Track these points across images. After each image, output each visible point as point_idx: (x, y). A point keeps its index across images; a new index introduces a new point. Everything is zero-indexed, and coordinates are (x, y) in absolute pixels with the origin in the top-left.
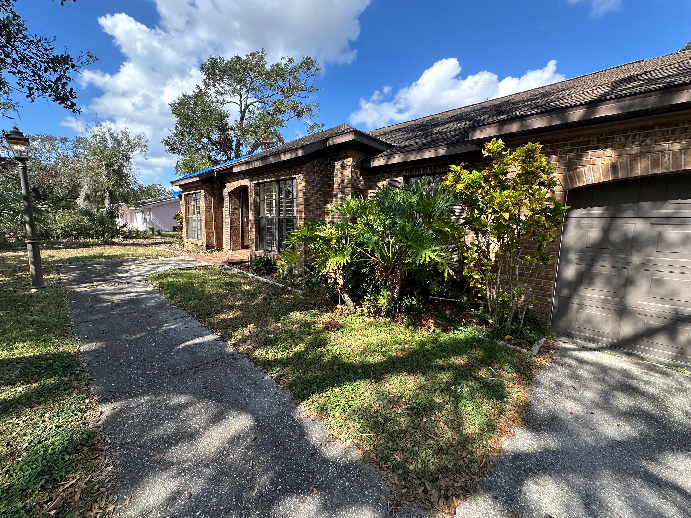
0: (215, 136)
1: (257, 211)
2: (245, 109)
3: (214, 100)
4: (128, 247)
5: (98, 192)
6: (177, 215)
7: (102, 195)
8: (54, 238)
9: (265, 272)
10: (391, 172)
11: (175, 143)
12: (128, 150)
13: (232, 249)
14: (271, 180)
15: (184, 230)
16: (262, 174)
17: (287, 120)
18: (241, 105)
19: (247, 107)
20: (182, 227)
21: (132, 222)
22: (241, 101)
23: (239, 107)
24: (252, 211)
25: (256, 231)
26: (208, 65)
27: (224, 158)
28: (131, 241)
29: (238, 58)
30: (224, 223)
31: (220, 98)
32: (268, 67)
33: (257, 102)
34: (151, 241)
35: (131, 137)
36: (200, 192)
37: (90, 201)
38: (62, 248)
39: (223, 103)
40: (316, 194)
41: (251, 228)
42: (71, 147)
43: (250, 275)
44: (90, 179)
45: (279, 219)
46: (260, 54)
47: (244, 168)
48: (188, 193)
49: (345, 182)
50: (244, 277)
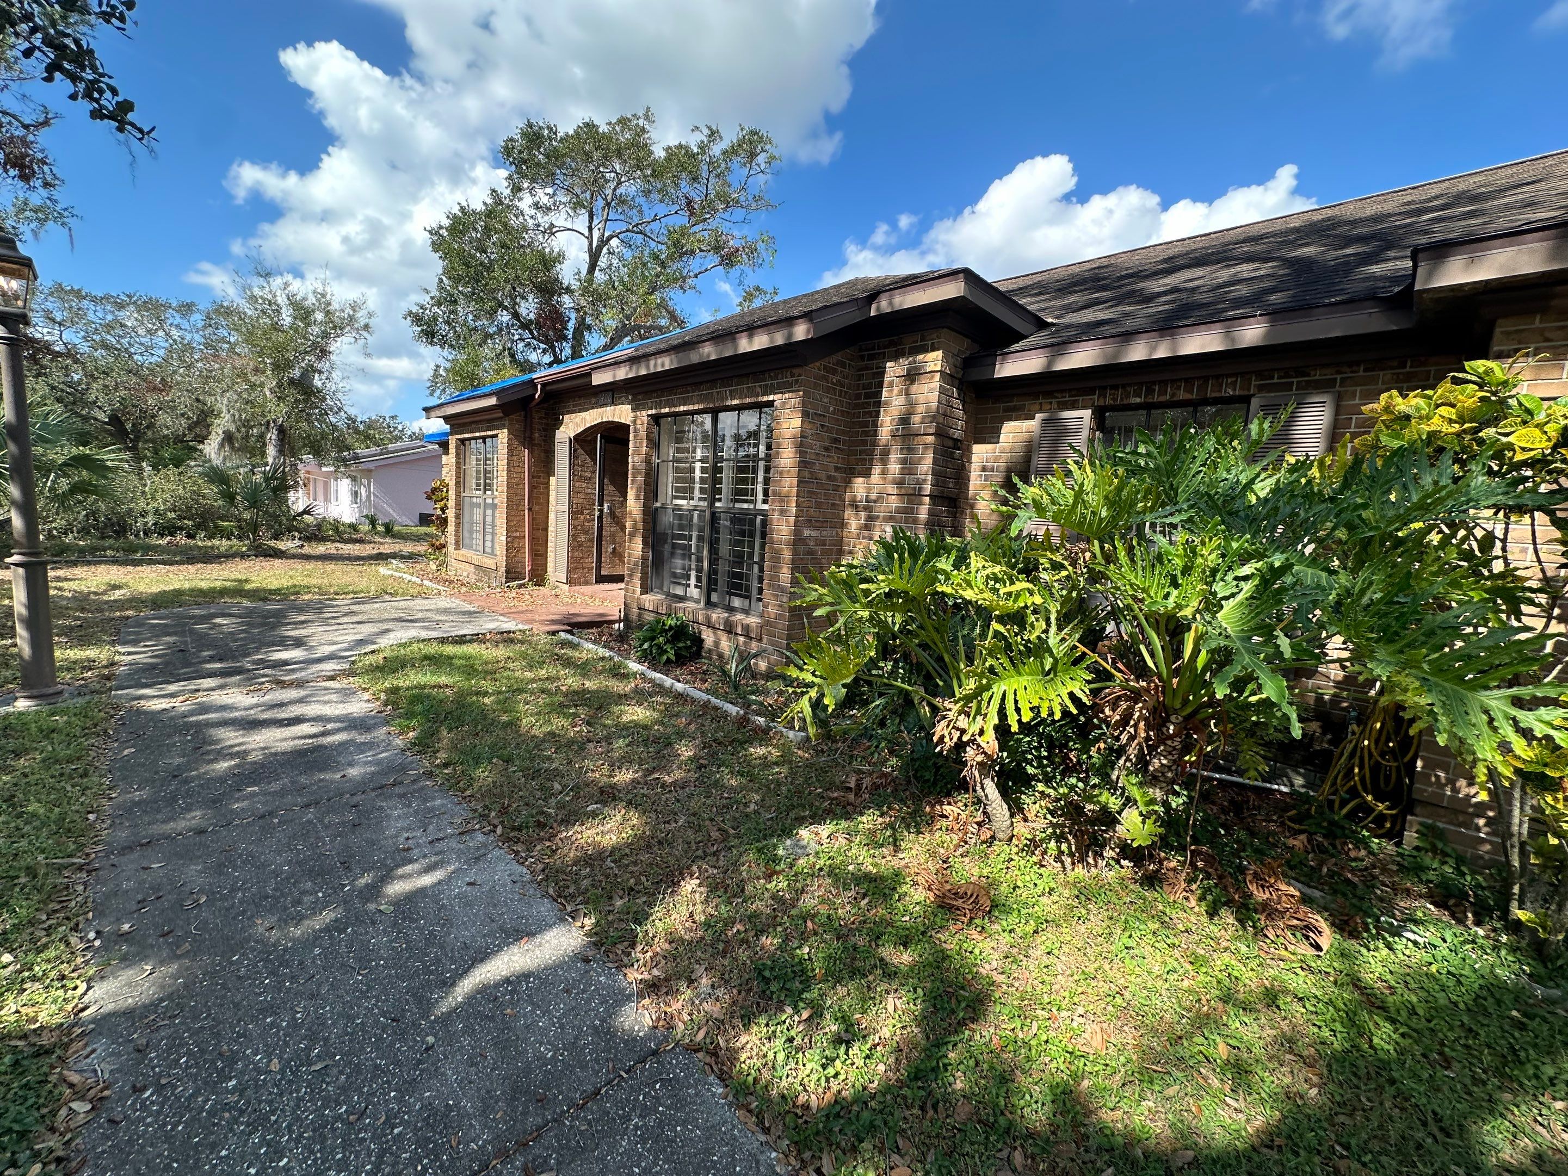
0: (529, 307)
1: (651, 490)
2: (600, 248)
3: (531, 222)
4: (310, 565)
5: (252, 427)
6: (434, 491)
7: (262, 436)
8: (137, 535)
9: (673, 658)
10: (1049, 394)
11: (435, 319)
12: (325, 335)
13: (570, 582)
14: (696, 407)
15: (451, 528)
16: (671, 390)
17: (696, 276)
18: (590, 238)
19: (604, 242)
20: (445, 520)
21: (327, 499)
22: (590, 229)
23: (586, 242)
24: (639, 490)
25: (645, 543)
26: (520, 143)
27: (547, 359)
28: (321, 549)
29: (590, 126)
30: (552, 516)
31: (544, 220)
32: (659, 153)
33: (628, 231)
34: (368, 550)
35: (335, 306)
36: (496, 436)
37: (232, 448)
38: (151, 562)
39: (551, 231)
40: (827, 449)
41: (632, 535)
42: (200, 324)
43: (634, 666)
44: (236, 397)
45: (713, 514)
46: (641, 122)
47: (622, 373)
48: (466, 436)
49: (916, 419)
50: (618, 673)
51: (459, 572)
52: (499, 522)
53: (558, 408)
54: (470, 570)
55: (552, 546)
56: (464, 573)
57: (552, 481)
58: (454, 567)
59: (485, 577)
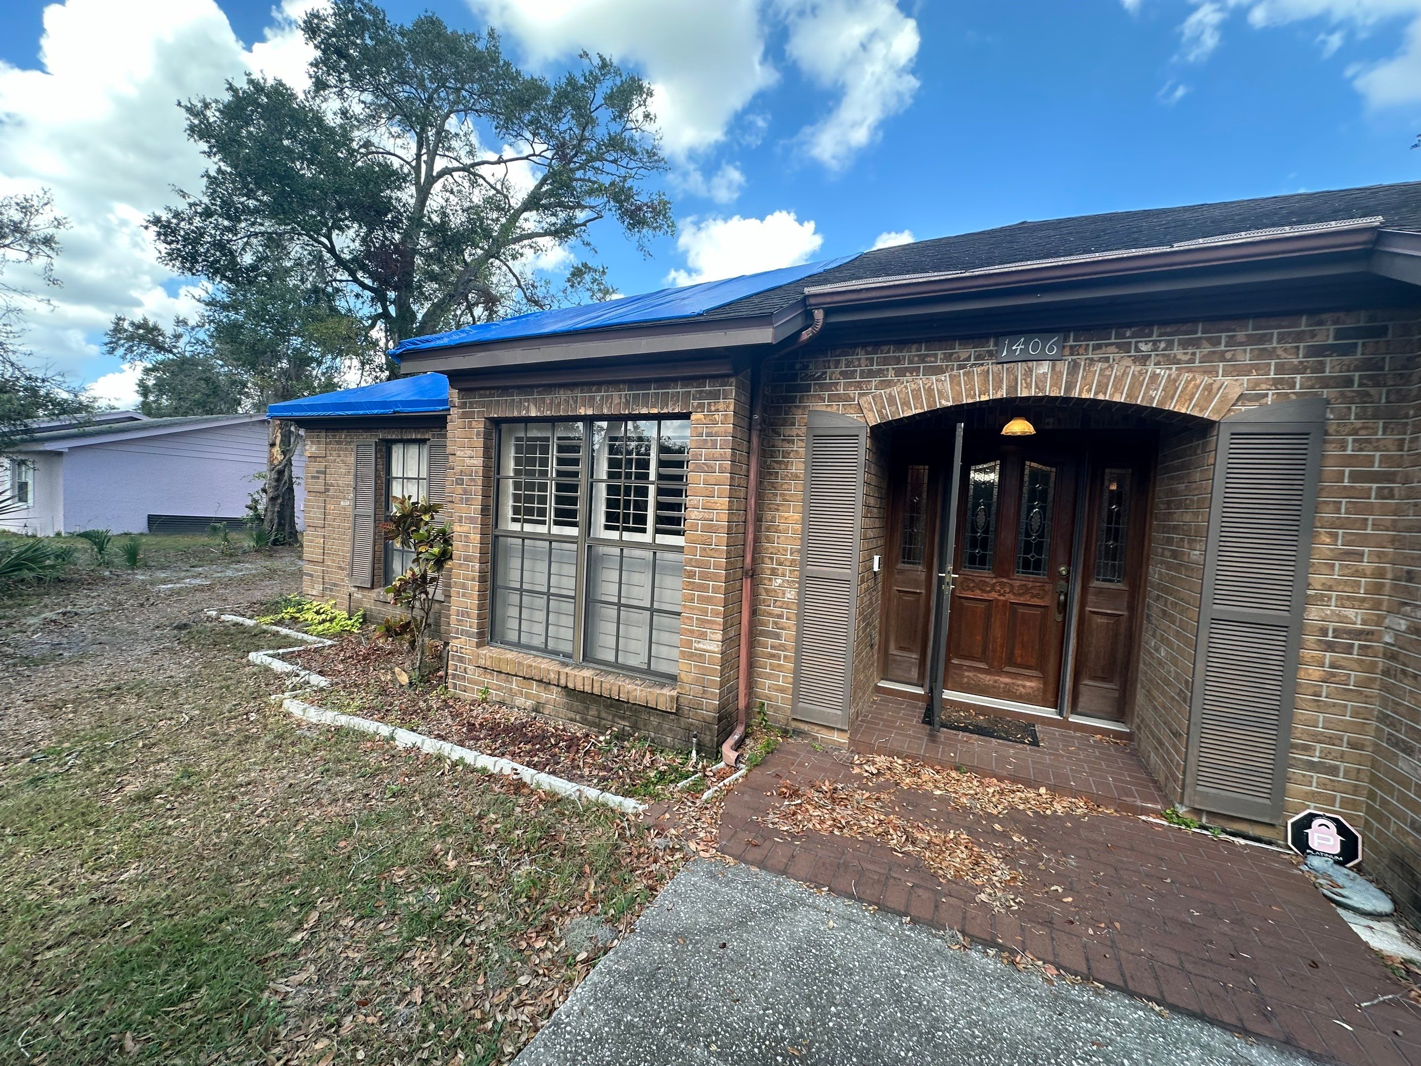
26: (332, 21)
51: (494, 695)
52: (693, 608)
53: (811, 366)
54: (544, 696)
55: (782, 647)
56: (520, 701)
57: (786, 515)
58: (475, 683)
59: (617, 720)
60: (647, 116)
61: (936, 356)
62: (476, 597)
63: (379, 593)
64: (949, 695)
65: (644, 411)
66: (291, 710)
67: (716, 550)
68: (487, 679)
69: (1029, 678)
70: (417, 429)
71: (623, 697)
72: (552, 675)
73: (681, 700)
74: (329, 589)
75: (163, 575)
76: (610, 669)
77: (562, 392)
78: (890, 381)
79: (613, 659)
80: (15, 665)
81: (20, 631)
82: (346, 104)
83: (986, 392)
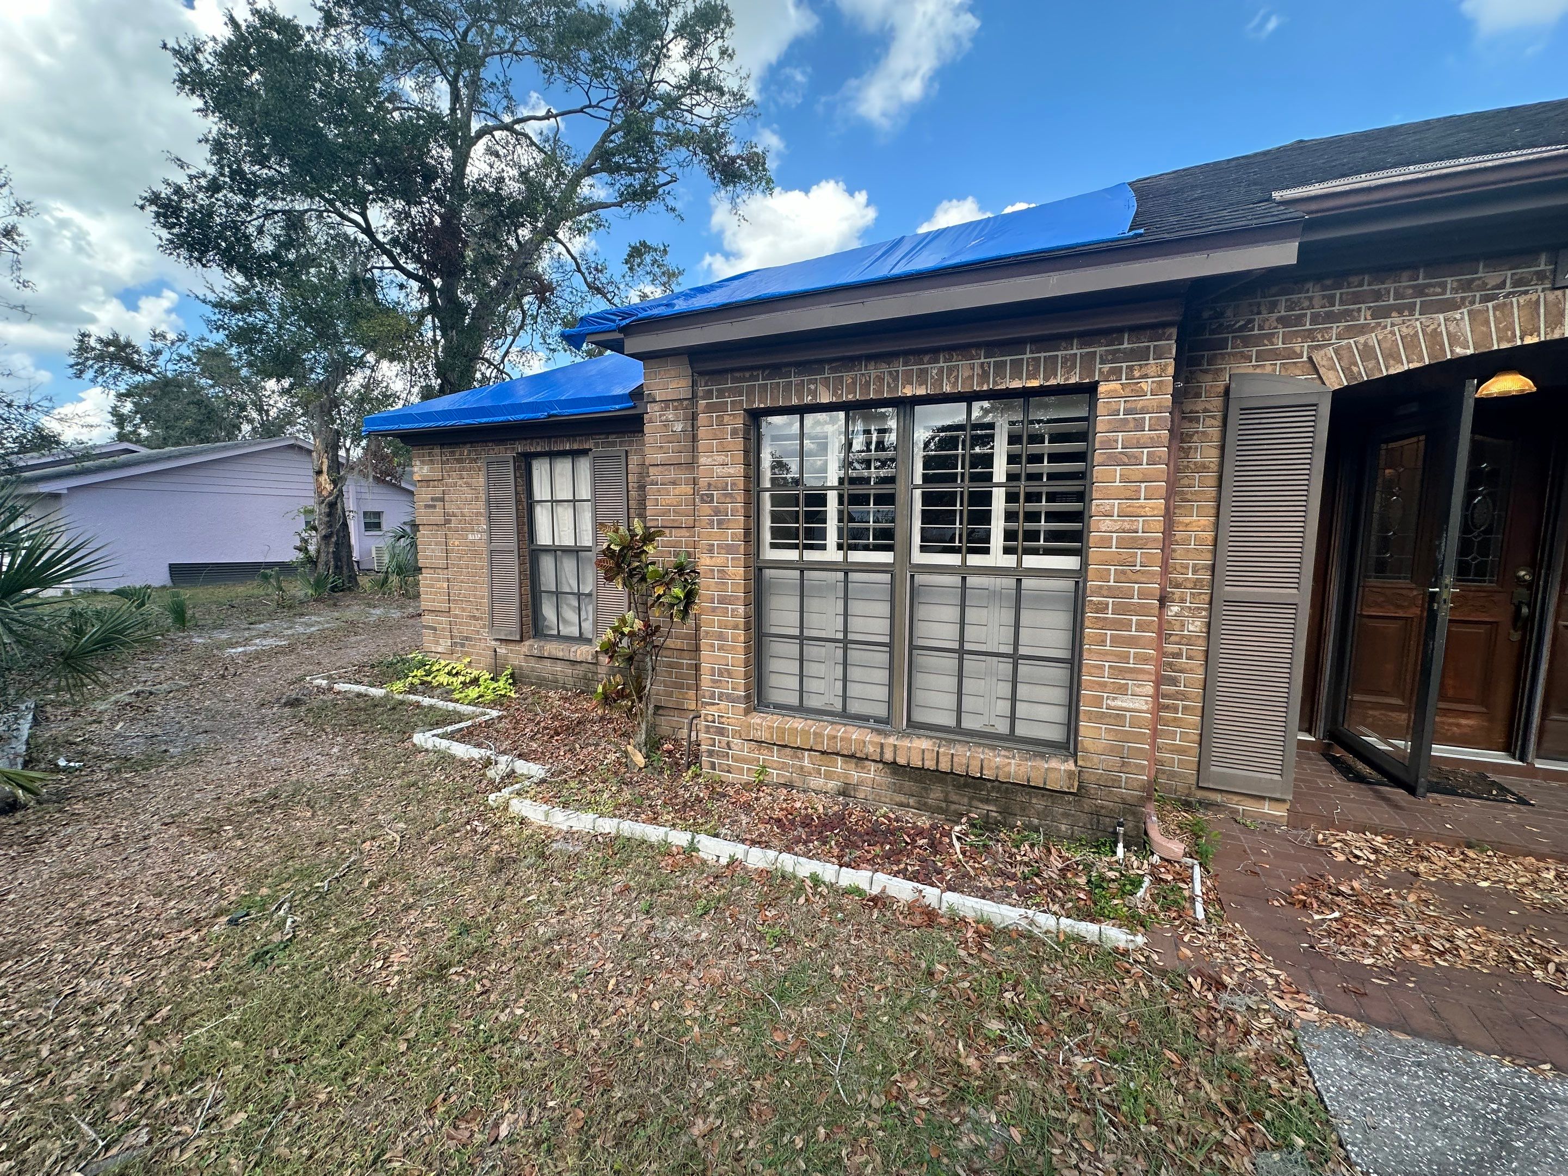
51: (774, 775)
52: (1106, 653)
53: (1229, 313)
54: (855, 775)
55: (1184, 696)
56: (816, 782)
57: (1187, 520)
58: (744, 760)
59: (975, 803)
60: (723, 52)
61: (1443, 286)
62: (742, 651)
63: (531, 646)
64: (1439, 750)
65: (1016, 384)
66: (524, 814)
67: (1143, 573)
68: (763, 756)
69: (1465, 714)
70: (572, 437)
71: (988, 774)
72: (871, 749)
73: (1085, 776)
74: (460, 644)
75: (224, 636)
76: (951, 736)
77: (872, 365)
78: (1363, 326)
79: (952, 722)
80: (118, 771)
81: (95, 722)
82: (362, 46)
83: (1536, 330)
